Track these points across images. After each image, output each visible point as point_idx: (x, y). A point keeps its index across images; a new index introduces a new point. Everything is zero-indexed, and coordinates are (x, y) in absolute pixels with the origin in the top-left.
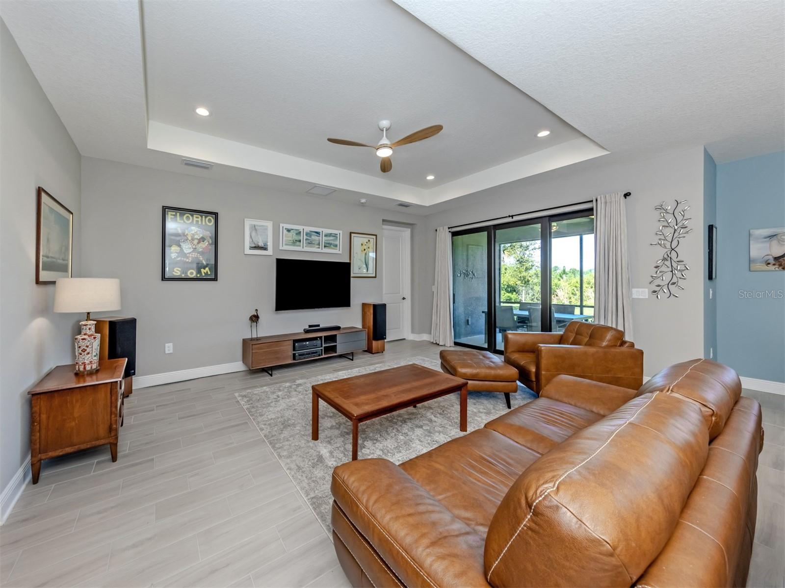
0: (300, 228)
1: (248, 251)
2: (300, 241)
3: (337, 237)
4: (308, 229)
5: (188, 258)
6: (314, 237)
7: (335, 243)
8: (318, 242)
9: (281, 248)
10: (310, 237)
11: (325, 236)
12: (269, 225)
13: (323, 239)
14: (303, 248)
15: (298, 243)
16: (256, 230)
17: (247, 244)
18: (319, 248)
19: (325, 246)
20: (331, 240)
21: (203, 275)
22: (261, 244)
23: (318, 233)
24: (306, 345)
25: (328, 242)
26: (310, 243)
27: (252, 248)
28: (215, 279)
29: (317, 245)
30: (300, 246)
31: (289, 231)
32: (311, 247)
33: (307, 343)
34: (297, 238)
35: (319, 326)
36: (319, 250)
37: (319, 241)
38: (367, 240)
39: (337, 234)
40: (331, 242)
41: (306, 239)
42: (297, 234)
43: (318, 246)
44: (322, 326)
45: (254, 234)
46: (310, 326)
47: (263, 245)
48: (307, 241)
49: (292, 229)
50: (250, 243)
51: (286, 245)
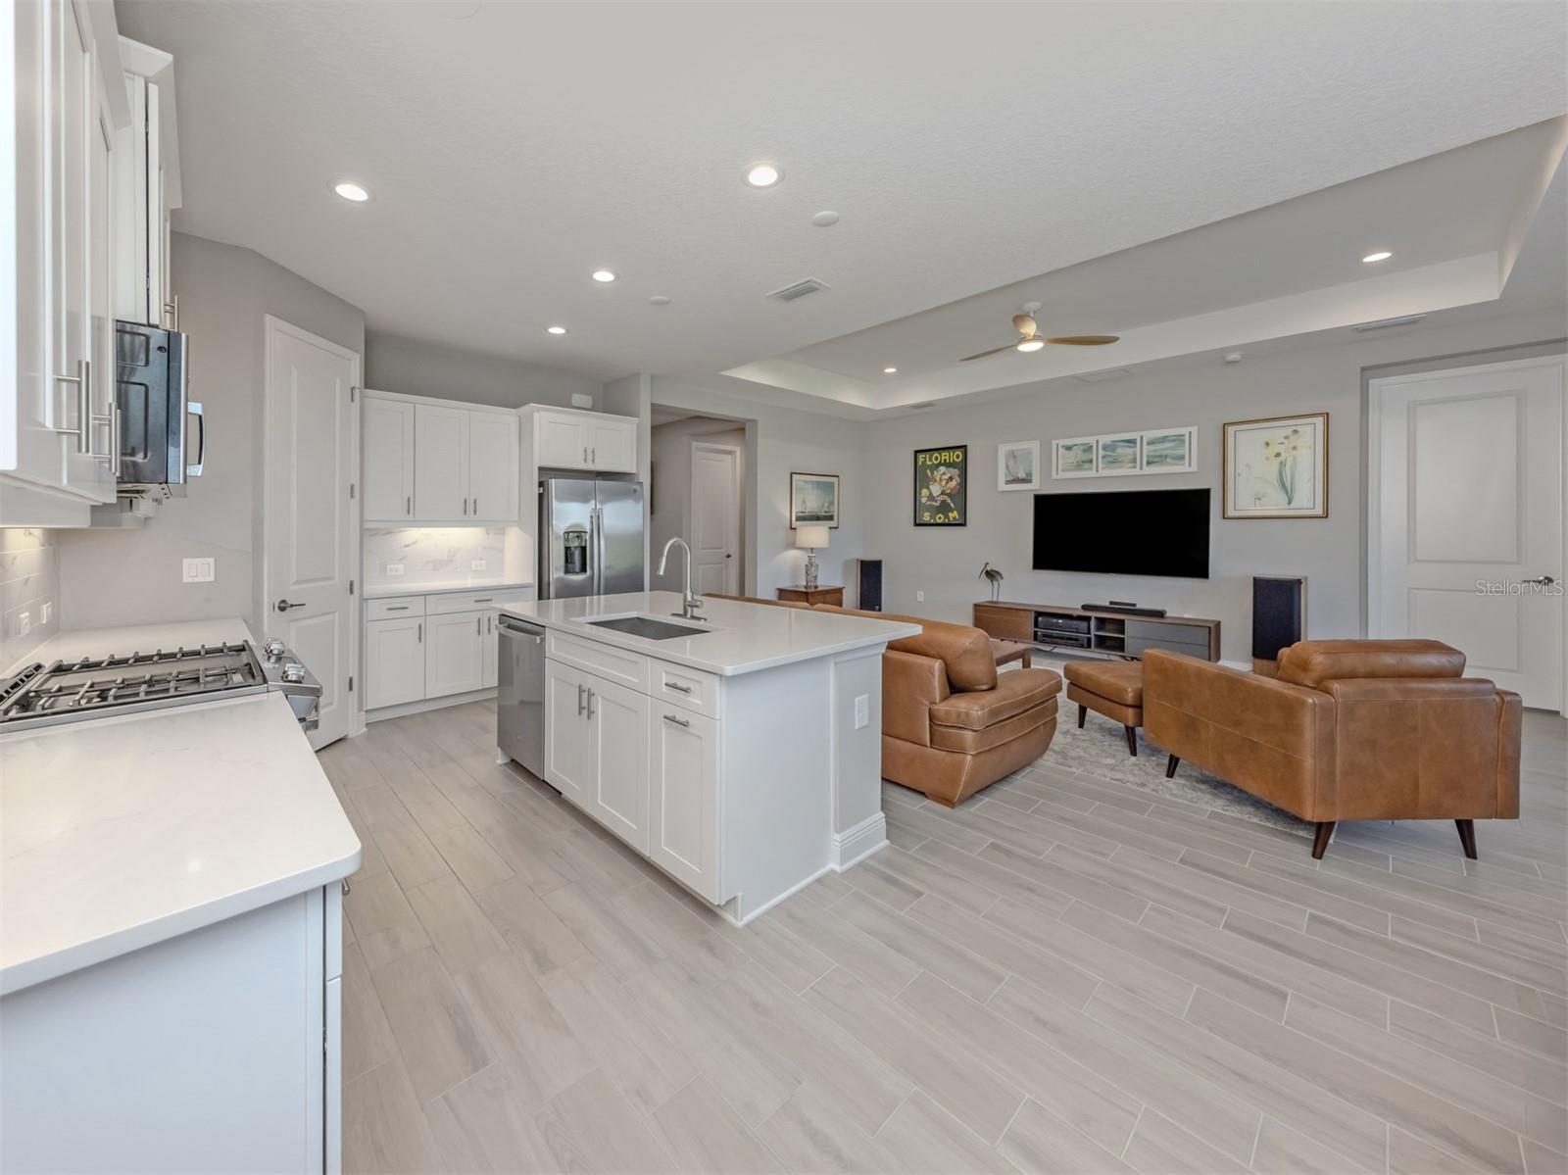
0: (1091, 440)
1: (1003, 487)
2: (1091, 461)
3: (1183, 441)
4: (1108, 439)
5: (936, 501)
6: (1123, 451)
7: (1179, 452)
8: (1132, 457)
9: (1054, 476)
10: (1114, 450)
11: (1149, 444)
12: (1034, 446)
13: (1145, 450)
14: (1097, 471)
15: (1087, 465)
16: (1014, 457)
17: (1002, 477)
18: (1135, 467)
19: (1148, 463)
20: (1166, 449)
21: (951, 519)
22: (1022, 475)
23: (1132, 442)
24: (1057, 623)
25: (1158, 454)
26: (1115, 462)
27: (1008, 482)
28: (963, 525)
29: (1131, 462)
30: (1091, 469)
31: (1069, 448)
32: (1114, 468)
33: (1060, 621)
34: (1085, 457)
35: (1134, 605)
36: (1137, 471)
37: (1135, 455)
38: (1289, 431)
39: (1184, 435)
40: (1165, 453)
41: (1103, 457)
42: (1085, 451)
43: (1131, 465)
44: (1138, 607)
45: (1011, 463)
46: (1111, 603)
47: (1024, 476)
48: (1105, 459)
49: (1075, 445)
50: (1006, 475)
51: (1063, 471)
